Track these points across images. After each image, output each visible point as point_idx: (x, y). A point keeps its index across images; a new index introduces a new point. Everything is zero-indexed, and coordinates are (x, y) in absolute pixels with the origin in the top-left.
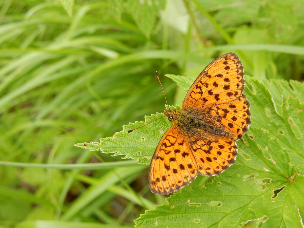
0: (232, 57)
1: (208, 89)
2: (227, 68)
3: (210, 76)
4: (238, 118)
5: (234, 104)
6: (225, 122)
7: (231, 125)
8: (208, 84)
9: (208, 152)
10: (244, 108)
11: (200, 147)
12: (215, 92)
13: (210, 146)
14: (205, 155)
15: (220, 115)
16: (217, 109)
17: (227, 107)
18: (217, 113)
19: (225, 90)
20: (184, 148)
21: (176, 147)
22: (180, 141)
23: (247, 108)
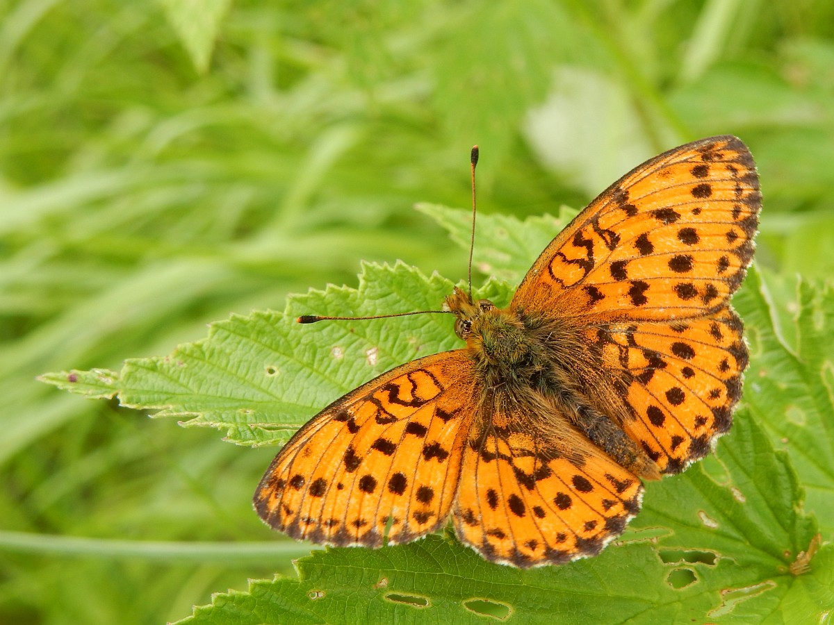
0: (730, 155)
1: (613, 255)
2: (702, 191)
3: (631, 211)
4: (689, 397)
5: (693, 345)
6: (640, 397)
7: (656, 416)
8: (618, 239)
9: (527, 481)
10: (724, 366)
11: (508, 454)
12: (635, 272)
13: (545, 466)
14: (511, 487)
15: (630, 367)
16: (626, 343)
17: (663, 347)
18: (624, 359)
19: (672, 273)
20: (445, 434)
21: (424, 416)
22: (447, 405)
23: (732, 371)
